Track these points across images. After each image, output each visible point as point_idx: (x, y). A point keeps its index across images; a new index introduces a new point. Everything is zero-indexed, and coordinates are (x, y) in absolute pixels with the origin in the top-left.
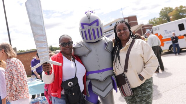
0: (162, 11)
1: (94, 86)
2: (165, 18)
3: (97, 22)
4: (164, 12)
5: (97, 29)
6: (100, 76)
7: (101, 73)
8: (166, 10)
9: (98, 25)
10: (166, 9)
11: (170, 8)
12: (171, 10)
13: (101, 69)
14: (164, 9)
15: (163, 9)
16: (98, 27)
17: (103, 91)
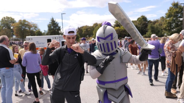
0: (4, 19)
1: (109, 93)
2: (6, 27)
3: (111, 36)
4: (5, 21)
5: (111, 43)
6: (115, 86)
7: (116, 83)
8: (8, 20)
9: (112, 39)
10: (8, 18)
11: (12, 18)
12: (12, 20)
13: (117, 79)
14: (6, 18)
15: (4, 18)
16: (113, 41)
17: (117, 98)
